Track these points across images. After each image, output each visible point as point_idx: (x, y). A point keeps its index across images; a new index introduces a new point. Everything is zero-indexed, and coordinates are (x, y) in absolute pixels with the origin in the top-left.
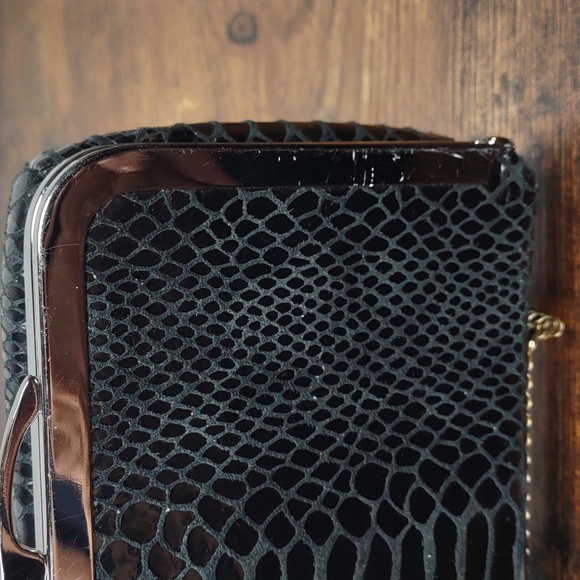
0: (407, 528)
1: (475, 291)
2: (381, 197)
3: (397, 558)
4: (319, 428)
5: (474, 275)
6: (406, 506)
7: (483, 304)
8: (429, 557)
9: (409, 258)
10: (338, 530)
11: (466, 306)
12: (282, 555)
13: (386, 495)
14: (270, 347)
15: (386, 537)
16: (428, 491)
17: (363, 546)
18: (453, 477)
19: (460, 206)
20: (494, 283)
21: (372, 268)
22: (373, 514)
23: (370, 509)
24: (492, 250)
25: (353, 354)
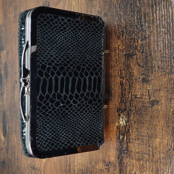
0: (84, 77)
1: (95, 40)
2: (81, 22)
3: (82, 82)
4: (71, 58)
5: (95, 37)
6: (84, 73)
7: (96, 42)
8: (87, 82)
9: (85, 33)
10: (73, 75)
11: (93, 42)
12: (65, 77)
13: (81, 71)
14: (63, 43)
15: (81, 78)
16: (87, 71)
17: (77, 79)
18: (91, 70)
19: (93, 25)
20: (98, 39)
21: (79, 33)
22: (79, 74)
23: (78, 73)
24: (98, 34)
25: (76, 47)
